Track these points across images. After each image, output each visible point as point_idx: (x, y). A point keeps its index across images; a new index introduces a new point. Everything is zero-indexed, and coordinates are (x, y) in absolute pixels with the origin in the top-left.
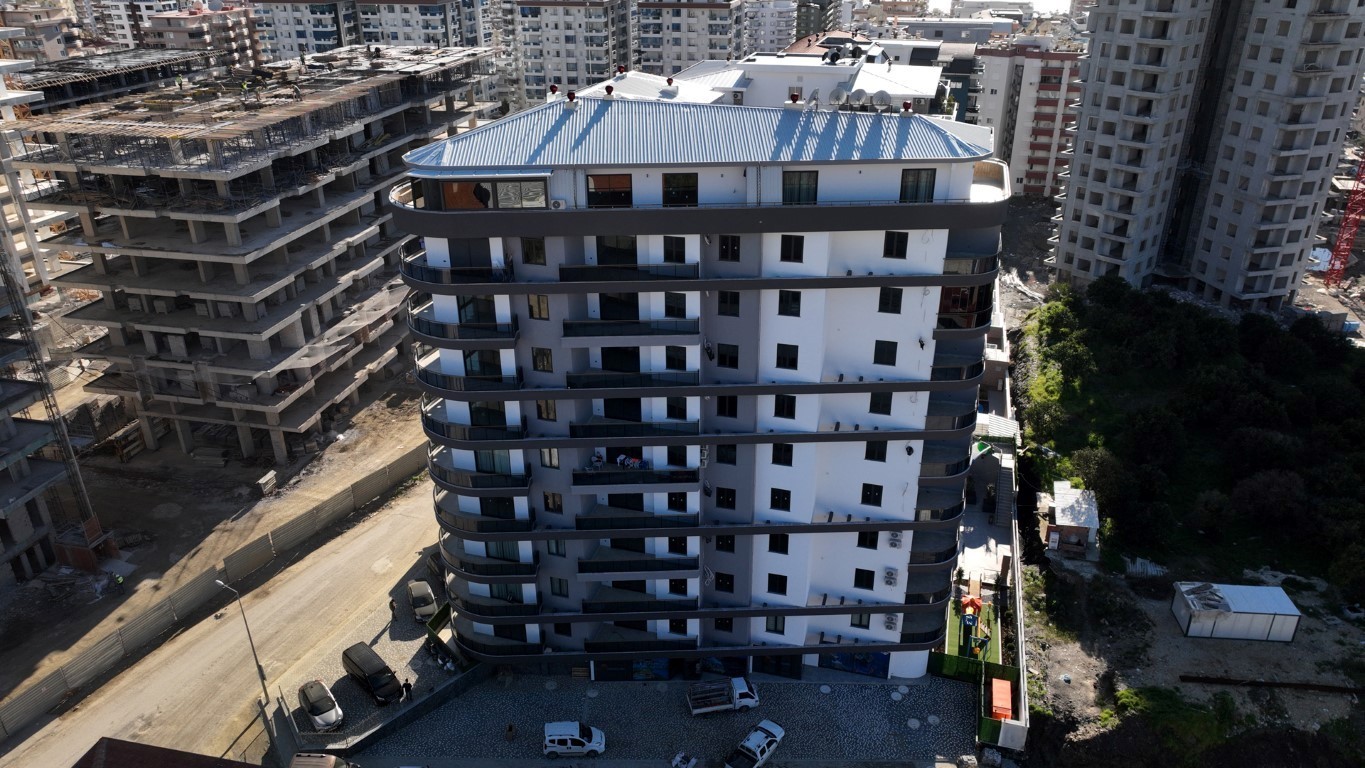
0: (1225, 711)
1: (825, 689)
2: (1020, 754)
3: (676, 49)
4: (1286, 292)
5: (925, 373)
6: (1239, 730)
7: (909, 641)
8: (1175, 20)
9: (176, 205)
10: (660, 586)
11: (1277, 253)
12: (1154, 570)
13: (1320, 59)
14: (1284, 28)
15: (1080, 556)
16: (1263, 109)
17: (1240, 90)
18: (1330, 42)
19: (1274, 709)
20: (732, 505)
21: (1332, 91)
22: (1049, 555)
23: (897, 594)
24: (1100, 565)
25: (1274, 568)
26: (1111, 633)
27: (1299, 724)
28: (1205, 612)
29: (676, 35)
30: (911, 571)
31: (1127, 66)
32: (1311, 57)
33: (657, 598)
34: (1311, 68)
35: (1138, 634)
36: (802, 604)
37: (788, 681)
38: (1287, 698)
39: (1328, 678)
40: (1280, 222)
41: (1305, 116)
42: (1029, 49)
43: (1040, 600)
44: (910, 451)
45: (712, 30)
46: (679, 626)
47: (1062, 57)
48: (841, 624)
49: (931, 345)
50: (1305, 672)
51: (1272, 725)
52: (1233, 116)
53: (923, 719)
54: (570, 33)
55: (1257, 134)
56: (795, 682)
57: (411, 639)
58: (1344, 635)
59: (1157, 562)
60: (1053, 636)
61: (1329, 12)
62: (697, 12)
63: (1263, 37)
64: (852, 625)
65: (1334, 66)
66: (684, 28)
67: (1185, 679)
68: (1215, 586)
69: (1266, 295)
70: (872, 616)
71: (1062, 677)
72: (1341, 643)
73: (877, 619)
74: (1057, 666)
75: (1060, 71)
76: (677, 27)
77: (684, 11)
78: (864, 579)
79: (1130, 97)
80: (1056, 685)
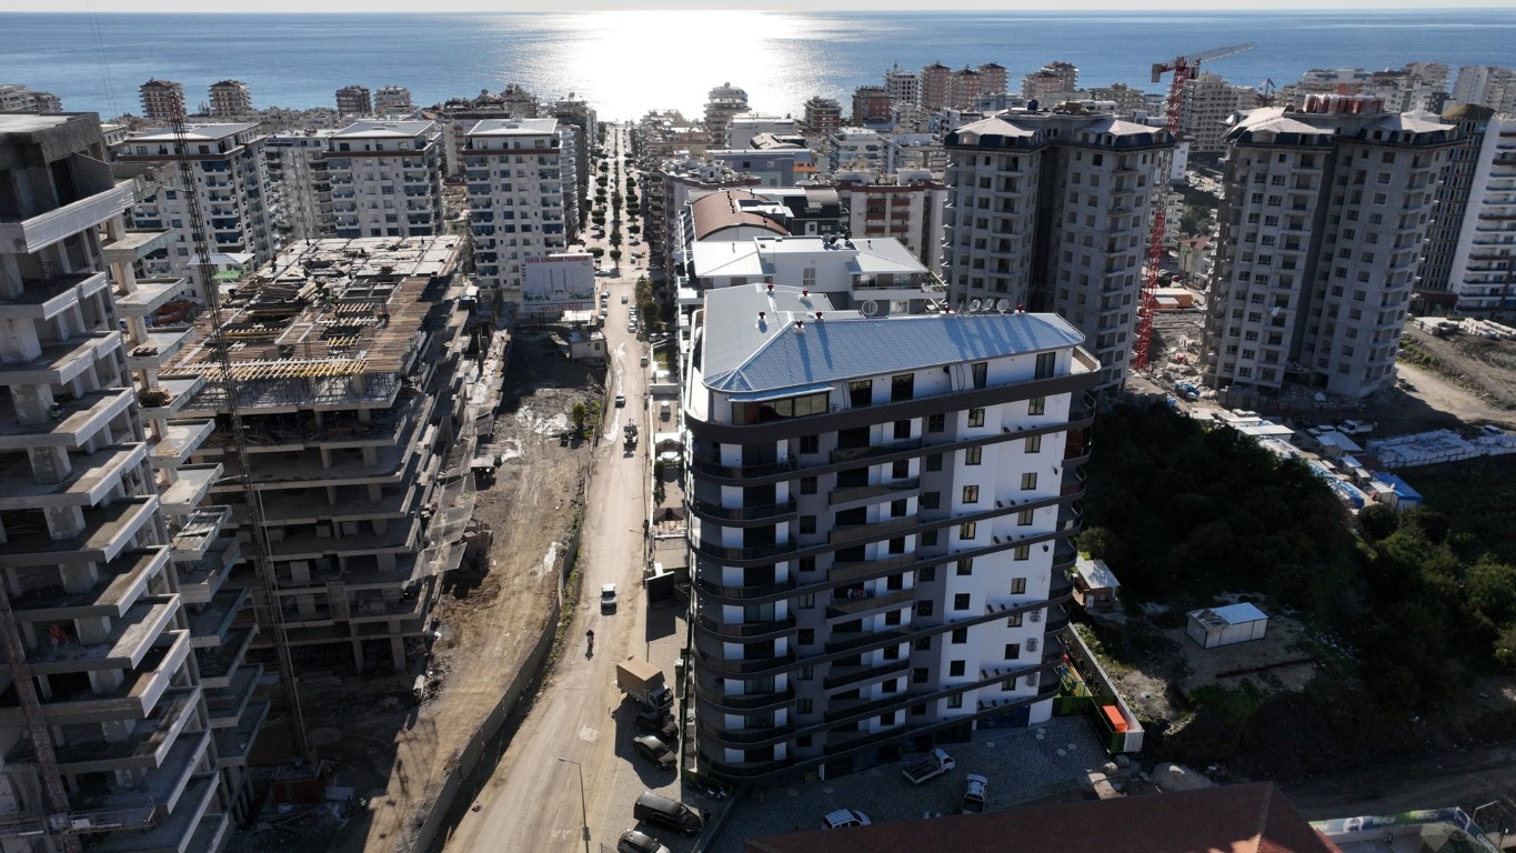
0: (1251, 691)
1: (991, 744)
2: (1139, 754)
3: (507, 195)
4: (1119, 381)
5: (1056, 492)
6: (1262, 701)
7: (1044, 692)
8: (1021, 178)
9: (317, 435)
10: (875, 689)
11: (1112, 352)
12: (1161, 609)
13: (1123, 203)
14: (1095, 181)
15: (1109, 609)
16: (1089, 242)
17: (1067, 227)
18: (1128, 190)
19: (1276, 683)
20: (929, 613)
21: (1134, 226)
22: (1089, 613)
23: (1035, 658)
24: (1126, 612)
25: (1230, 591)
26: (1155, 659)
27: (1293, 689)
28: (1215, 629)
29: (505, 181)
30: (1045, 637)
31: (988, 214)
32: (1117, 202)
33: (872, 700)
34: (1119, 210)
35: (1175, 655)
36: (977, 680)
37: (963, 745)
38: (1278, 672)
39: (1294, 655)
40: (1111, 328)
41: (1118, 246)
42: (854, 184)
43: (1098, 647)
44: (1046, 549)
45: (543, 175)
46: (888, 719)
47: (884, 190)
48: (995, 691)
49: (1061, 470)
50: (1282, 656)
51: (1278, 693)
52: (1065, 246)
53: (1066, 748)
54: (387, 183)
55: (1087, 262)
56: (968, 744)
57: (668, 784)
58: (1290, 626)
59: (1161, 603)
60: (1120, 669)
61: (1126, 169)
62: (525, 157)
63: (1080, 186)
64: (1003, 690)
65: (1134, 209)
66: (513, 173)
67: (1219, 676)
68: (1212, 610)
69: (1109, 385)
70: (1018, 679)
71: (1143, 695)
72: (1290, 631)
73: (1021, 681)
74: (1136, 689)
75: (883, 201)
76: (505, 174)
77: (512, 158)
78: (1012, 651)
79: (993, 238)
80: (1141, 701)
